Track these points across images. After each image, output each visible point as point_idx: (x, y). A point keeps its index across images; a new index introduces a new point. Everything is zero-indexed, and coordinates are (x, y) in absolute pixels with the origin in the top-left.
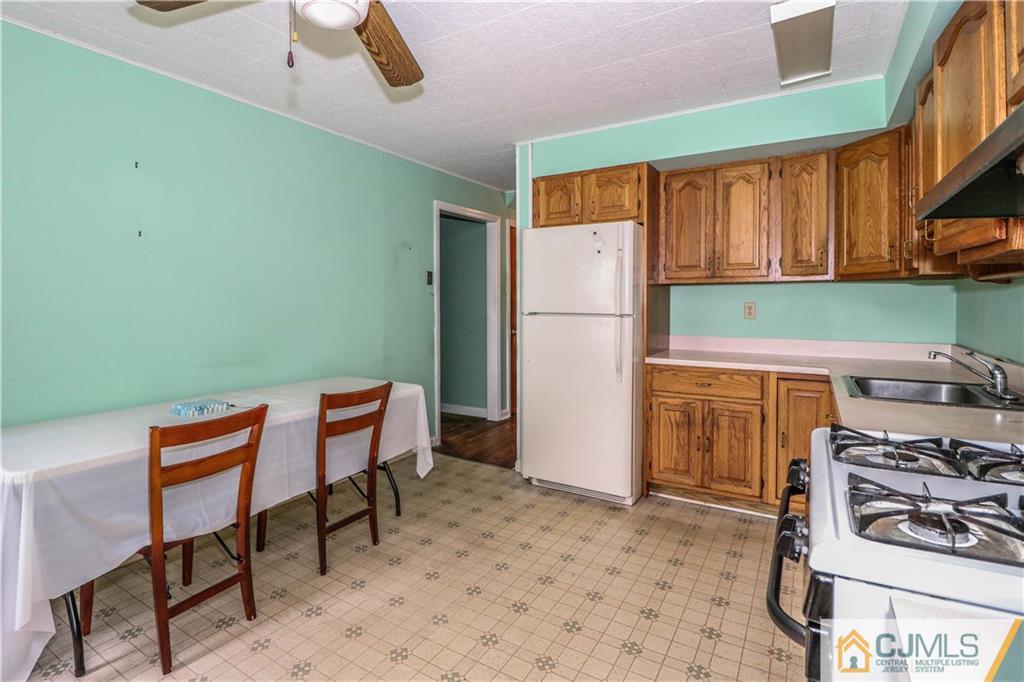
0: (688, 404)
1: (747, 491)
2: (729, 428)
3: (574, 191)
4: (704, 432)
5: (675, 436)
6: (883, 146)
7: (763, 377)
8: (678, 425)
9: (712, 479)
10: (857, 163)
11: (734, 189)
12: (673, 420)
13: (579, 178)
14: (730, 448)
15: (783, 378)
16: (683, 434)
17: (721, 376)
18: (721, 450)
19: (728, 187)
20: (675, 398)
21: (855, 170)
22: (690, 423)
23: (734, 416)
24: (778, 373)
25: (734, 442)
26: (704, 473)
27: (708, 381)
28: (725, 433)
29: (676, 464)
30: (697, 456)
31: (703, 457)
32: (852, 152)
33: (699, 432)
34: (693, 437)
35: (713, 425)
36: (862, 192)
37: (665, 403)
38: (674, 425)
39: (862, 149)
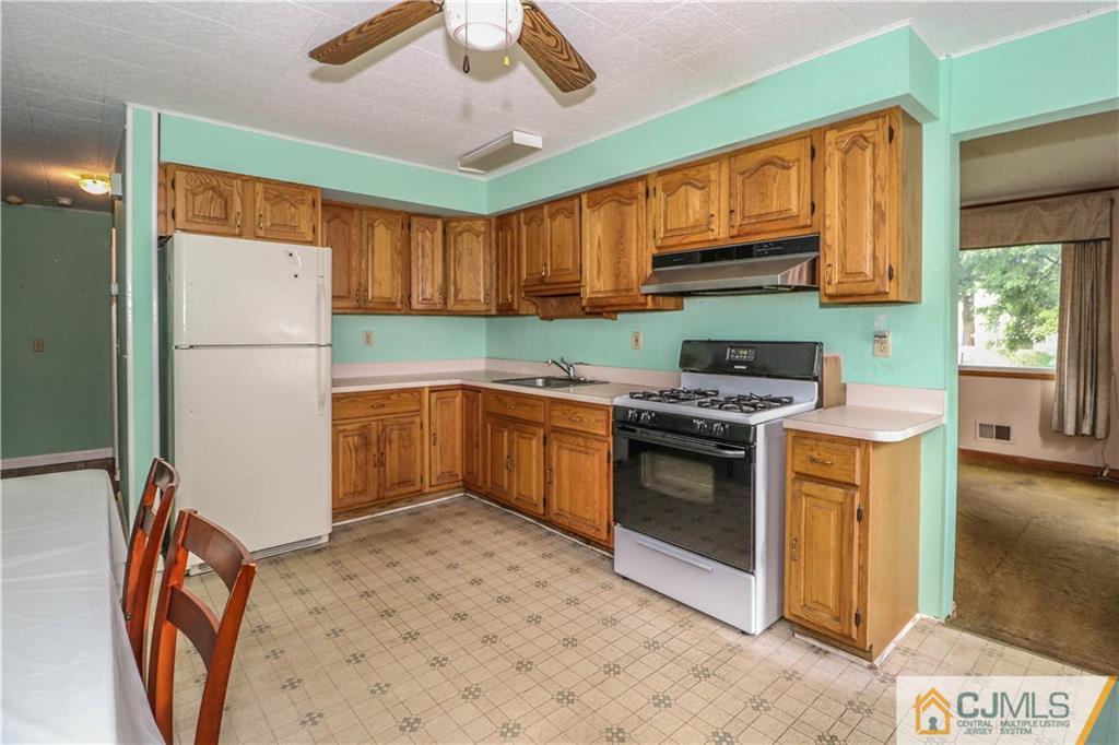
0: (365, 427)
1: (412, 489)
2: (398, 440)
3: (231, 195)
4: (379, 449)
5: (354, 461)
6: (480, 226)
7: (419, 391)
8: (356, 449)
9: (386, 489)
10: (461, 233)
11: (376, 231)
12: (351, 444)
13: (239, 182)
14: (400, 455)
15: (433, 390)
16: (361, 455)
17: (393, 397)
18: (392, 460)
19: (372, 226)
20: (352, 423)
21: (460, 238)
22: (366, 443)
23: (402, 427)
24: (430, 387)
25: (403, 451)
26: (379, 485)
27: (381, 402)
28: (395, 445)
29: (355, 486)
30: (373, 472)
31: (379, 472)
32: (456, 224)
33: (374, 449)
34: (370, 456)
35: (385, 440)
36: (466, 253)
37: (345, 430)
38: (353, 449)
39: (464, 224)
